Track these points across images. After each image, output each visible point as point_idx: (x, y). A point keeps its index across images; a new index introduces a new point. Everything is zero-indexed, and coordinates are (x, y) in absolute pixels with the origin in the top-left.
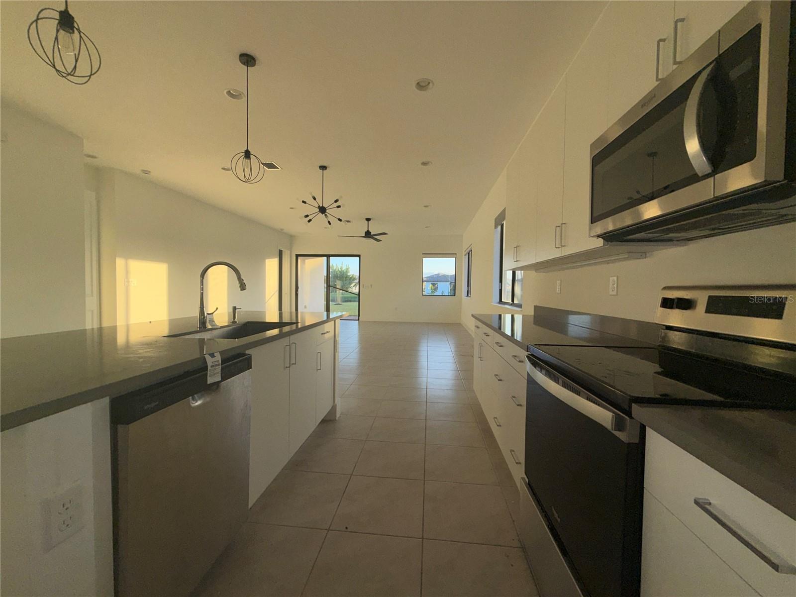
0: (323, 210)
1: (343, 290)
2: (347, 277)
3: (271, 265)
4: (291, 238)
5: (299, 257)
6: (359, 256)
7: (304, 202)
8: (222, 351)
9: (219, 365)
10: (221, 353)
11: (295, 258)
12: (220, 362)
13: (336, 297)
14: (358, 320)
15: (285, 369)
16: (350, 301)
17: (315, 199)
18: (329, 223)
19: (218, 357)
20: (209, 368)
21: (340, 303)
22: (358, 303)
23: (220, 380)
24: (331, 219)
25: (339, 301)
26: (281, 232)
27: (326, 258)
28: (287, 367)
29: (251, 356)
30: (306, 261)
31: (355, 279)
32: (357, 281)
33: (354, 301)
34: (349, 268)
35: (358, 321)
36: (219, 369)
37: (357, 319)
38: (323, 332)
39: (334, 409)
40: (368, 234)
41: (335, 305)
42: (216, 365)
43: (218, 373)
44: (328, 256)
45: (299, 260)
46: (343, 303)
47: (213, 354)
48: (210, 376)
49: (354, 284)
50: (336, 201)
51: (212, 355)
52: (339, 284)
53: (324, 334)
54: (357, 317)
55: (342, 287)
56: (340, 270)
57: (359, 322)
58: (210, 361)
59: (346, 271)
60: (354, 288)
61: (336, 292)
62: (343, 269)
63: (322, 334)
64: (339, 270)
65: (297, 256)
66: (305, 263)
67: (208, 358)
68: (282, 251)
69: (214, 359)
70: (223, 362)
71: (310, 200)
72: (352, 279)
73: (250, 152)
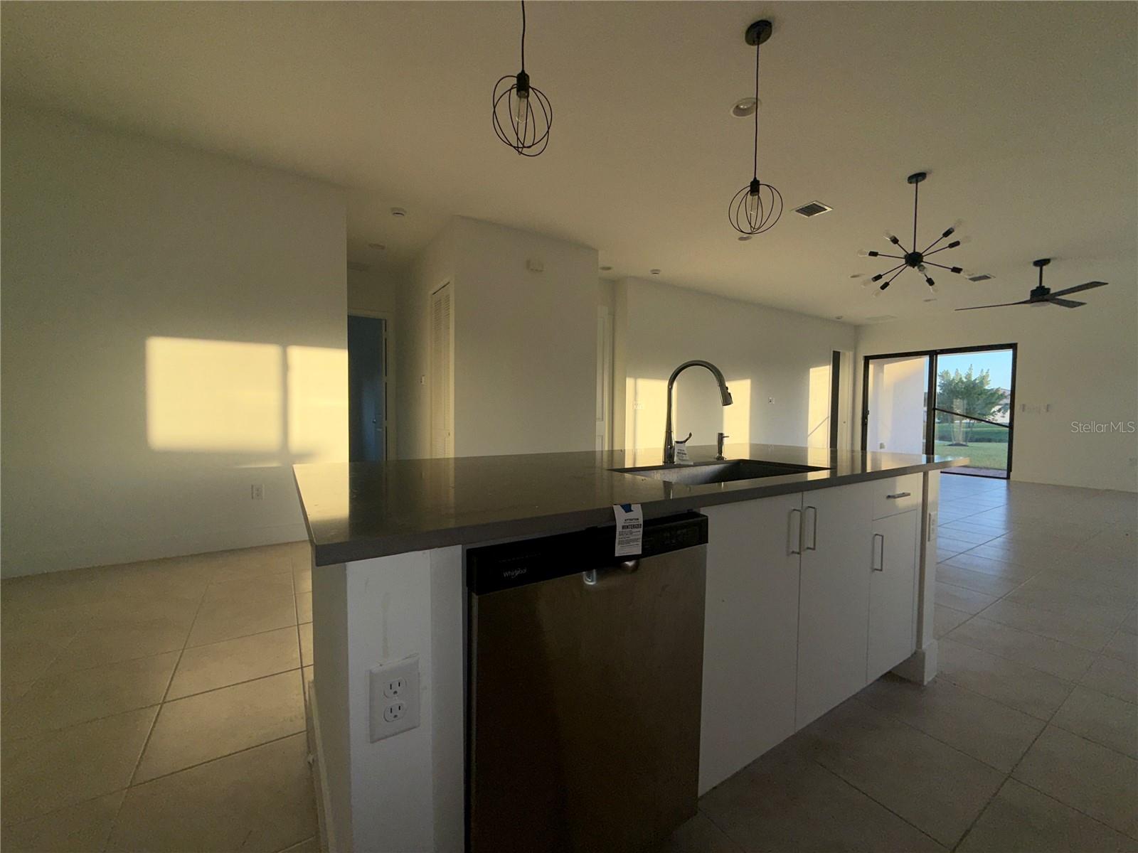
0: (914, 259)
1: (972, 418)
2: (984, 392)
3: (820, 377)
4: (857, 331)
5: (870, 361)
6: (1013, 346)
7: (873, 254)
8: (644, 503)
9: (638, 526)
10: (644, 505)
11: (863, 362)
12: (641, 521)
13: (953, 431)
14: (1008, 478)
15: (788, 555)
16: (989, 441)
17: (895, 241)
18: (930, 282)
19: (637, 513)
20: (619, 529)
21: (964, 443)
22: (1006, 445)
23: (640, 552)
24: (931, 272)
25: (960, 438)
26: (838, 322)
27: (926, 359)
28: (793, 552)
29: (707, 519)
30: (886, 366)
31: (1002, 396)
32: (1008, 401)
33: (1000, 441)
34: (988, 376)
35: (1005, 481)
36: (639, 533)
37: (1005, 476)
38: (890, 494)
39: (916, 659)
40: (1040, 295)
41: (950, 445)
42: (634, 527)
43: (636, 540)
44: (933, 355)
45: (871, 367)
46: (969, 444)
47: (630, 505)
48: (619, 544)
49: (1000, 407)
50: (947, 234)
51: (627, 508)
52: (959, 405)
53: (894, 497)
54: (1006, 472)
55: (967, 413)
56: (965, 380)
57: (1008, 484)
58: (621, 517)
59: (981, 382)
60: (1000, 414)
61: (952, 421)
62: (973, 379)
63: (889, 497)
64: (962, 382)
65: (867, 359)
66: (883, 372)
67: (618, 511)
68: (839, 353)
69: (630, 515)
70: (647, 523)
71: (885, 247)
72: (993, 397)
73: (759, 181)
